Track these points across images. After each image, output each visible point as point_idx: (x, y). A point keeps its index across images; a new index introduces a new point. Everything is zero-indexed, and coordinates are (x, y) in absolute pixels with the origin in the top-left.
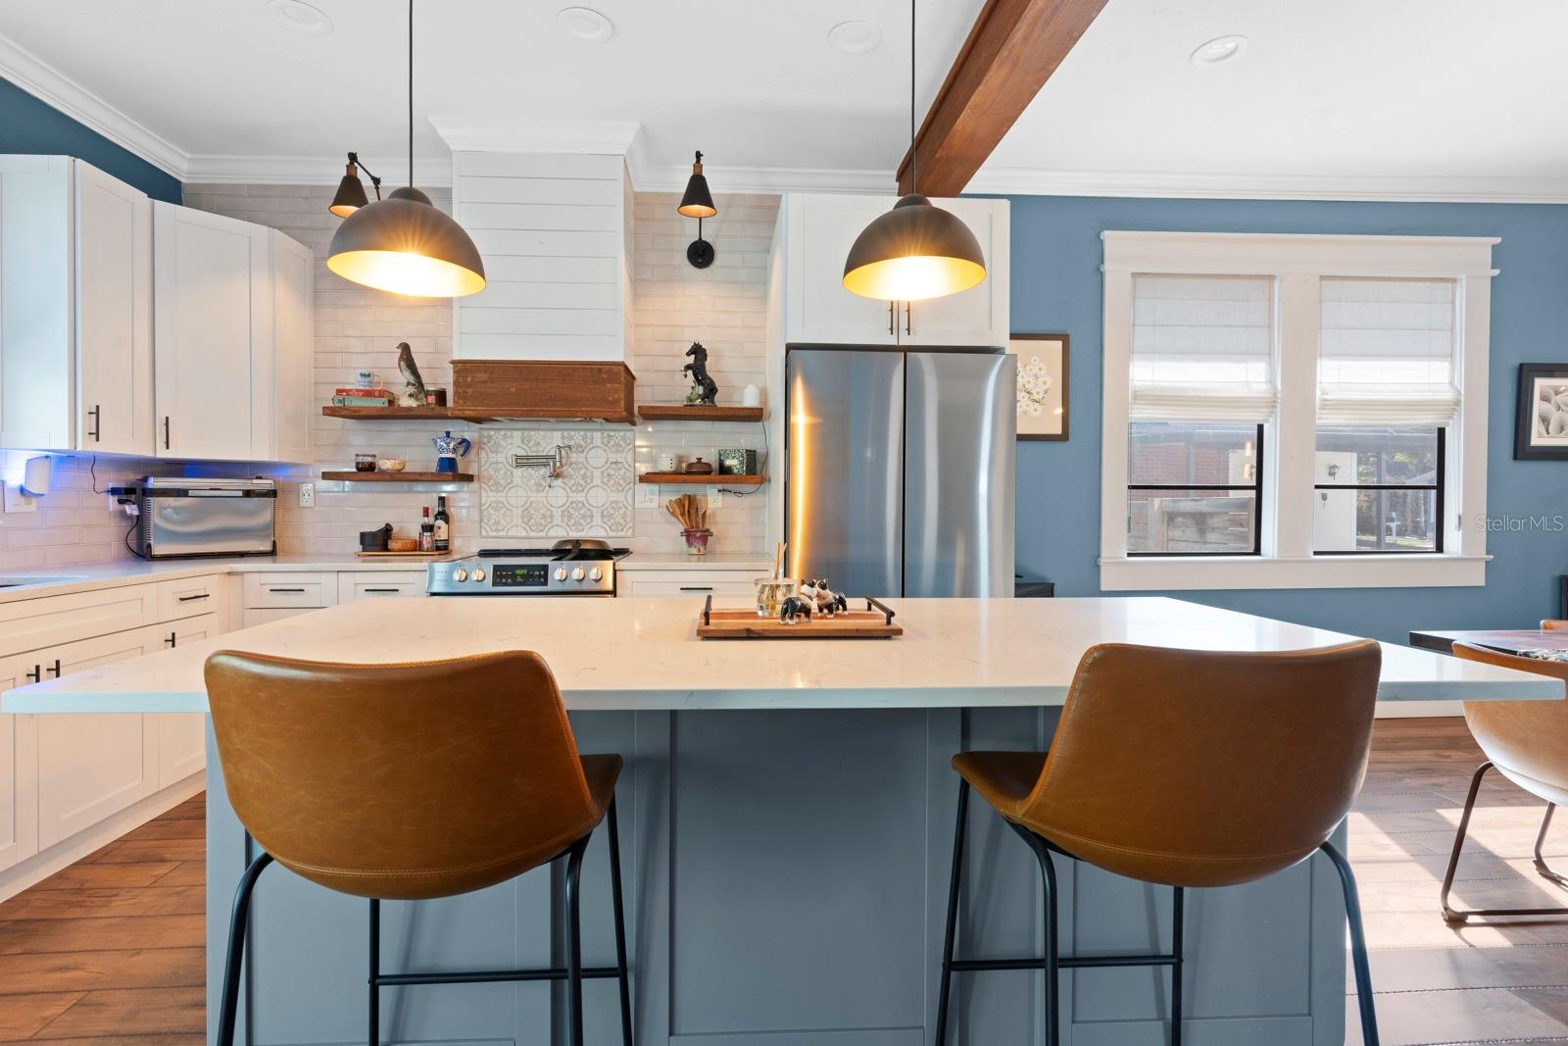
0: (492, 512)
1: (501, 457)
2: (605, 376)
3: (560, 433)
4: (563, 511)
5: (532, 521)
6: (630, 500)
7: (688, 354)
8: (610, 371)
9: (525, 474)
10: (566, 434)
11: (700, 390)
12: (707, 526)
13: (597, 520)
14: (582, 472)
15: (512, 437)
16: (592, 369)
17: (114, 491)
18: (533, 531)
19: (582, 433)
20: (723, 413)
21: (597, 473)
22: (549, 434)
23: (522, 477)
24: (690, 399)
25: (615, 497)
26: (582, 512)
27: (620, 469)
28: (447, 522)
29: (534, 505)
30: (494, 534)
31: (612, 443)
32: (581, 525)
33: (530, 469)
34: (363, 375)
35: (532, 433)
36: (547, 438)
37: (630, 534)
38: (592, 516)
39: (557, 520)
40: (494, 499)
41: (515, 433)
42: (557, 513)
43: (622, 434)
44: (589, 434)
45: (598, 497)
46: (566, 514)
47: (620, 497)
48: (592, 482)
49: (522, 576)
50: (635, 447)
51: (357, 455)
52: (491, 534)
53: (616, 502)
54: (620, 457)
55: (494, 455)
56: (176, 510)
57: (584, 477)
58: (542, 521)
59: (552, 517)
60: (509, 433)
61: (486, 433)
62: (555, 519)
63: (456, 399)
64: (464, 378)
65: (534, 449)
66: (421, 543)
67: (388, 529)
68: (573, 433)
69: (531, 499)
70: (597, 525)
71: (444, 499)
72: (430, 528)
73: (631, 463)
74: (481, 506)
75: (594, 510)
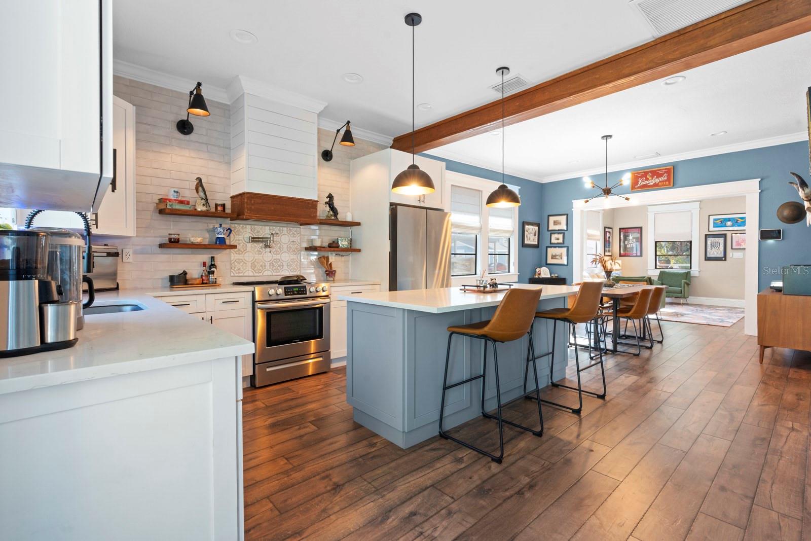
0: (236, 264)
1: (241, 238)
2: (310, 206)
3: (268, 227)
4: (270, 263)
5: (256, 269)
6: (299, 258)
7: (327, 198)
9: (253, 246)
10: (271, 227)
11: (331, 213)
12: (333, 269)
13: (285, 267)
14: (279, 245)
15: (246, 228)
18: (257, 273)
19: (278, 228)
20: (341, 223)
21: (285, 246)
23: (251, 247)
24: (327, 216)
25: (293, 257)
26: (279, 264)
27: (295, 244)
28: (216, 268)
29: (257, 261)
30: (238, 275)
31: (291, 233)
32: (279, 269)
33: (255, 244)
35: (256, 227)
36: (264, 230)
37: (298, 273)
38: (283, 266)
39: (268, 267)
40: (238, 258)
41: (247, 226)
43: (295, 229)
44: (281, 228)
45: (286, 257)
46: (272, 265)
47: (295, 257)
48: (283, 250)
49: (296, 291)
50: (301, 235)
51: (169, 234)
52: (236, 275)
53: (293, 259)
54: (294, 239)
55: (238, 236)
57: (280, 247)
58: (261, 268)
59: (265, 266)
60: (245, 226)
61: (233, 225)
62: (266, 267)
63: (246, 210)
64: (251, 201)
65: (257, 234)
66: (203, 280)
67: (185, 273)
68: (274, 228)
69: (256, 258)
70: (285, 270)
71: (213, 258)
72: (213, 273)
73: (299, 242)
74: (231, 261)
75: (284, 263)
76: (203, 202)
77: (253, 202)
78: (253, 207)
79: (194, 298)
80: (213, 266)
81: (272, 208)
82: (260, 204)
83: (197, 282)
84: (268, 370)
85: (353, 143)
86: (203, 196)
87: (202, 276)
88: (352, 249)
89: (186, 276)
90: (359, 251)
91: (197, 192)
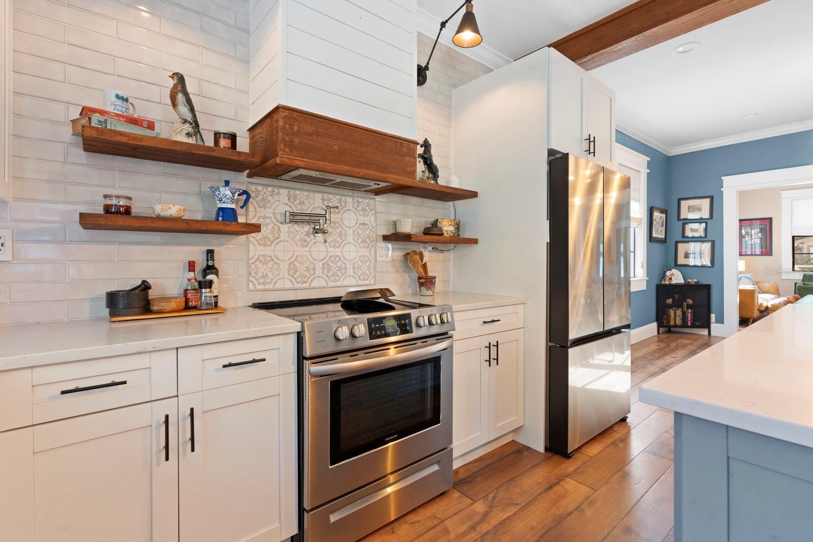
0: (260, 265)
1: (269, 212)
2: (405, 150)
3: (320, 195)
4: (323, 264)
5: (298, 274)
6: (373, 254)
7: (421, 146)
9: (291, 229)
10: (325, 196)
11: (429, 174)
12: (430, 274)
13: (350, 271)
14: (338, 231)
15: (279, 194)
16: (397, 142)
18: (299, 283)
19: (338, 197)
21: (350, 232)
23: (289, 232)
24: (422, 179)
25: (364, 252)
26: (338, 264)
27: (367, 229)
28: (217, 275)
29: (299, 258)
30: (262, 287)
31: (360, 208)
32: (338, 276)
33: (296, 226)
34: (117, 96)
35: (298, 192)
37: (372, 282)
38: (346, 268)
40: (262, 253)
41: (282, 191)
42: (319, 266)
43: (367, 201)
44: (343, 198)
45: (351, 252)
46: (326, 267)
47: (366, 252)
48: (346, 239)
50: (376, 213)
51: (105, 196)
52: (259, 287)
53: (363, 256)
54: (366, 220)
55: (262, 210)
57: (340, 235)
58: (306, 273)
59: (314, 269)
60: (276, 191)
61: (253, 187)
62: (317, 271)
63: (282, 146)
64: (292, 126)
65: (299, 208)
66: (187, 301)
67: (145, 287)
68: (331, 196)
69: (296, 253)
70: (349, 276)
71: (210, 253)
72: (210, 284)
73: (374, 224)
74: (249, 259)
75: (348, 263)
76: (188, 128)
77: (296, 129)
78: (296, 141)
79: (143, 361)
80: (210, 269)
81: (336, 147)
82: (311, 135)
83: (173, 305)
84: (333, 518)
86: (189, 116)
87: (186, 290)
88: (460, 240)
89: (147, 295)
90: (475, 241)
91: (174, 105)
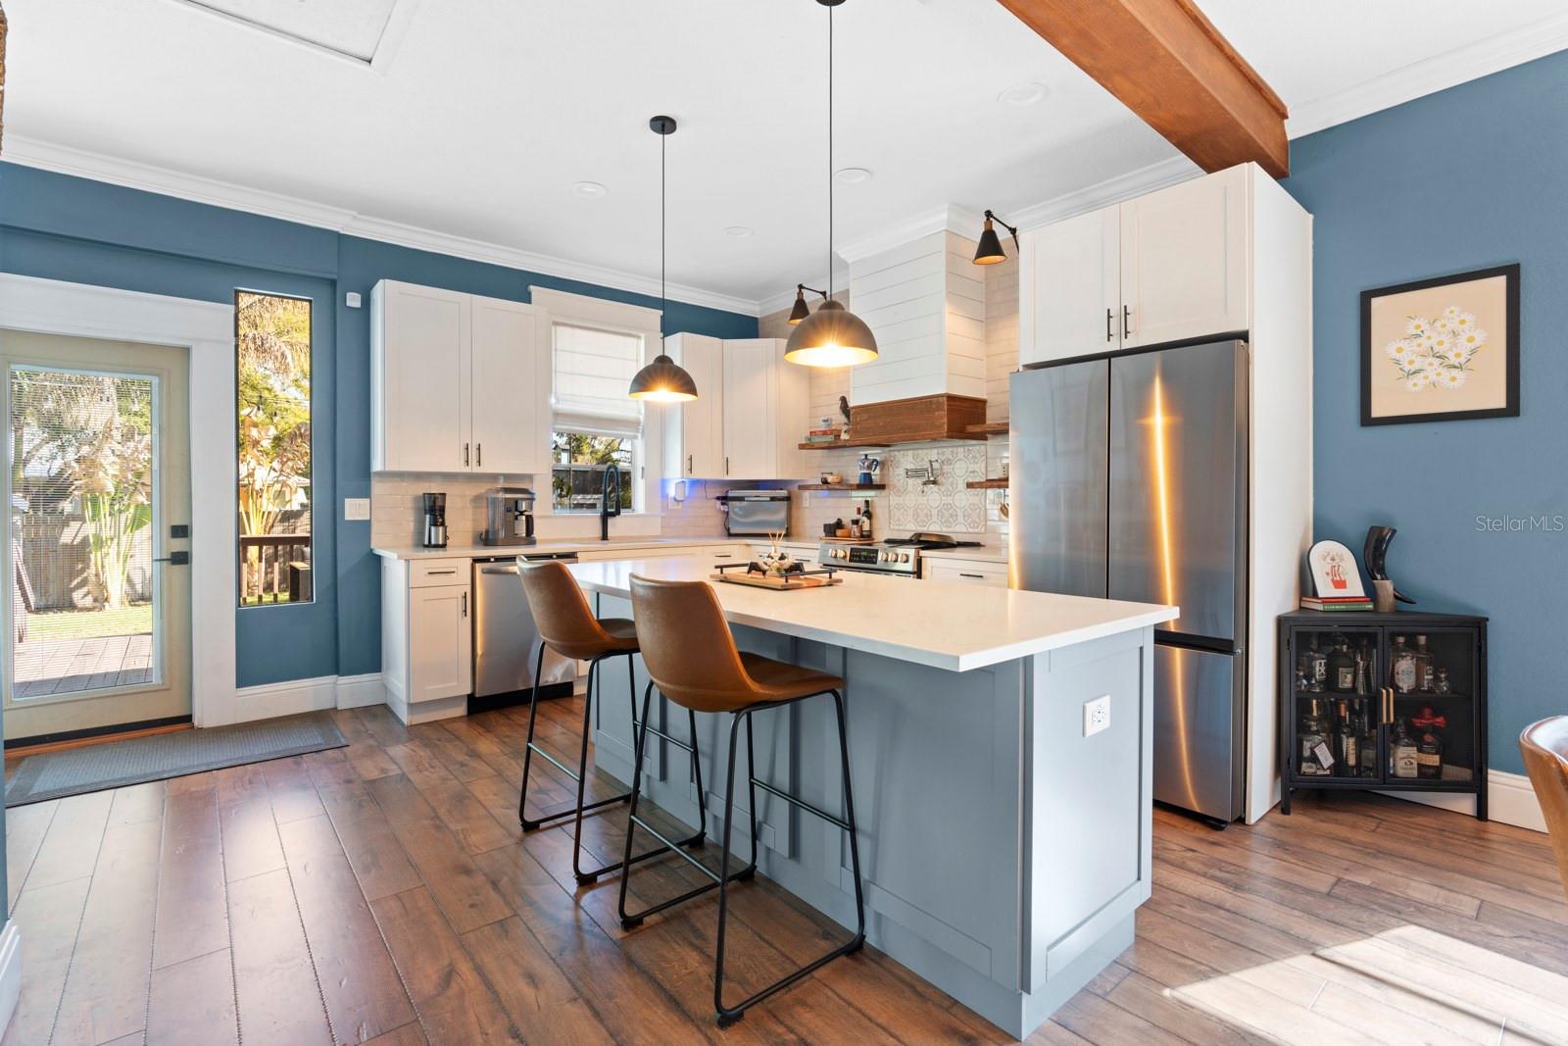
0: (896, 511)
1: (900, 471)
2: (934, 407)
4: (937, 511)
5: (919, 519)
6: (982, 502)
8: (938, 402)
9: (915, 483)
10: (940, 450)
13: (961, 519)
14: (950, 480)
15: (907, 455)
16: (926, 402)
17: (718, 498)
18: (919, 526)
19: (950, 449)
22: (929, 451)
23: (911, 485)
25: (972, 499)
26: (949, 512)
28: (870, 516)
29: (920, 506)
30: (898, 528)
31: (970, 456)
32: (949, 522)
33: (917, 480)
34: (825, 421)
35: (919, 452)
37: (983, 530)
38: (957, 516)
39: (934, 518)
40: (896, 502)
41: (909, 452)
44: (955, 449)
48: (956, 488)
49: (865, 557)
50: (986, 458)
51: (820, 473)
52: (894, 527)
53: (972, 504)
54: (975, 467)
55: (897, 470)
56: (740, 508)
57: (951, 484)
60: (903, 453)
67: (839, 522)
68: (943, 450)
69: (918, 500)
70: (960, 523)
71: (868, 500)
73: (983, 471)
74: (890, 507)
75: (958, 510)
80: (869, 514)
85: (1003, 255)
91: (843, 415)
